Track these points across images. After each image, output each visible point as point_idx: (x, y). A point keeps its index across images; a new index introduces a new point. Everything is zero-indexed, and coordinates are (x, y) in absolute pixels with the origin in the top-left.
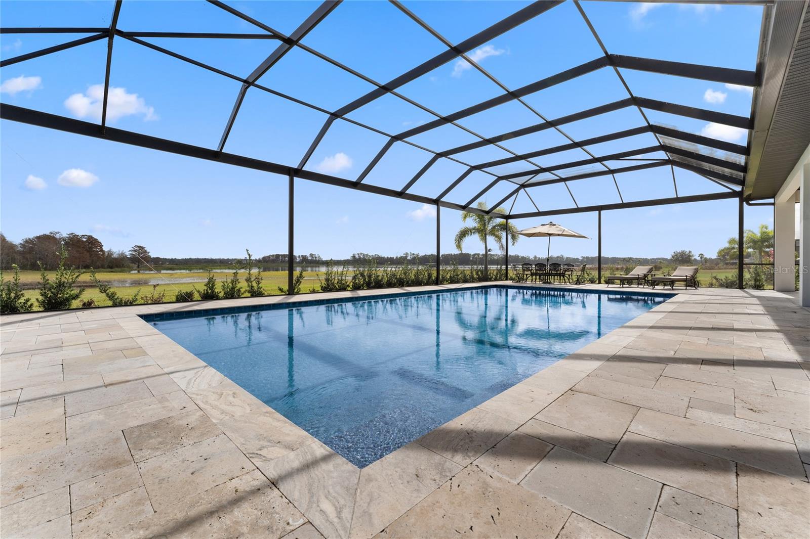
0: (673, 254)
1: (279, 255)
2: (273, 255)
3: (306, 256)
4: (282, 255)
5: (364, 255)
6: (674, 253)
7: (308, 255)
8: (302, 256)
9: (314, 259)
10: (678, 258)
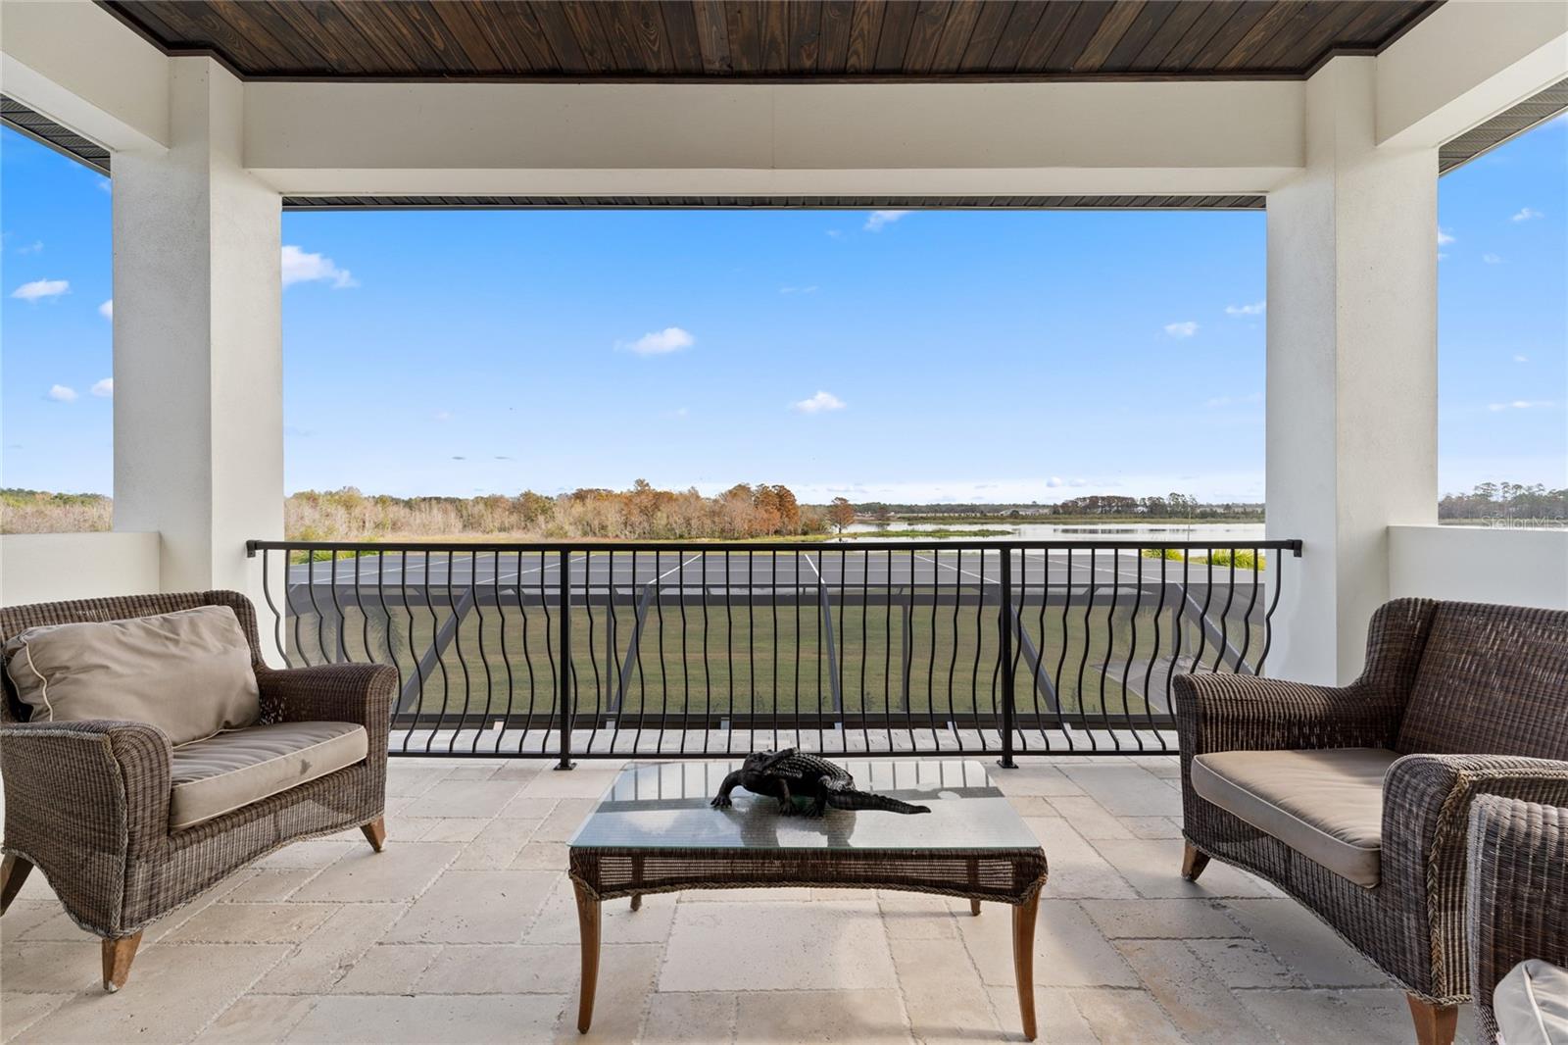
1: (1096, 497)
2: (1084, 499)
8: (1150, 499)
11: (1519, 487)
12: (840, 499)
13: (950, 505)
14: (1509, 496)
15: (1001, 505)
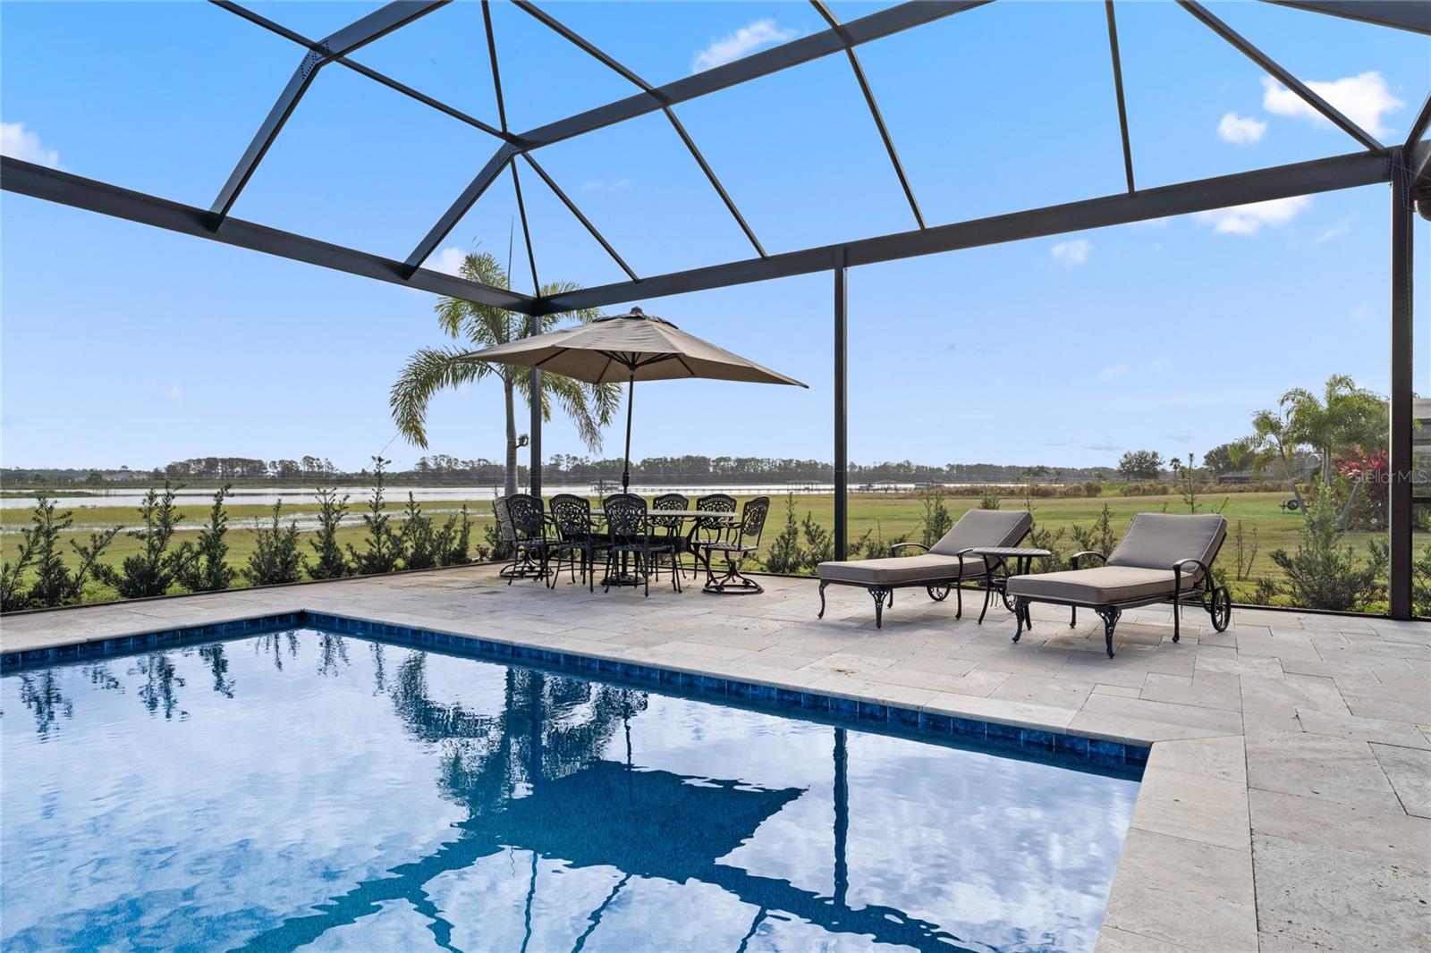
0: (1124, 460)
1: (215, 459)
2: (199, 461)
3: (291, 462)
4: (224, 461)
5: (449, 461)
6: (1126, 456)
7: (299, 460)
8: (281, 462)
9: (316, 469)
10: (1133, 467)
11: (575, 458)
14: (571, 466)
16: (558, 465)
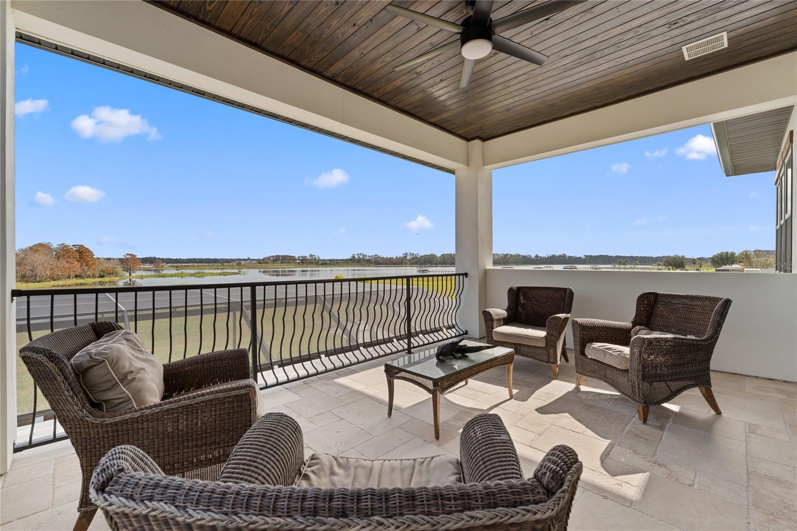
2: (273, 256)
7: (307, 255)
9: (315, 258)
11: (413, 254)
12: (130, 255)
13: (202, 259)
15: (231, 259)
16: (406, 257)
